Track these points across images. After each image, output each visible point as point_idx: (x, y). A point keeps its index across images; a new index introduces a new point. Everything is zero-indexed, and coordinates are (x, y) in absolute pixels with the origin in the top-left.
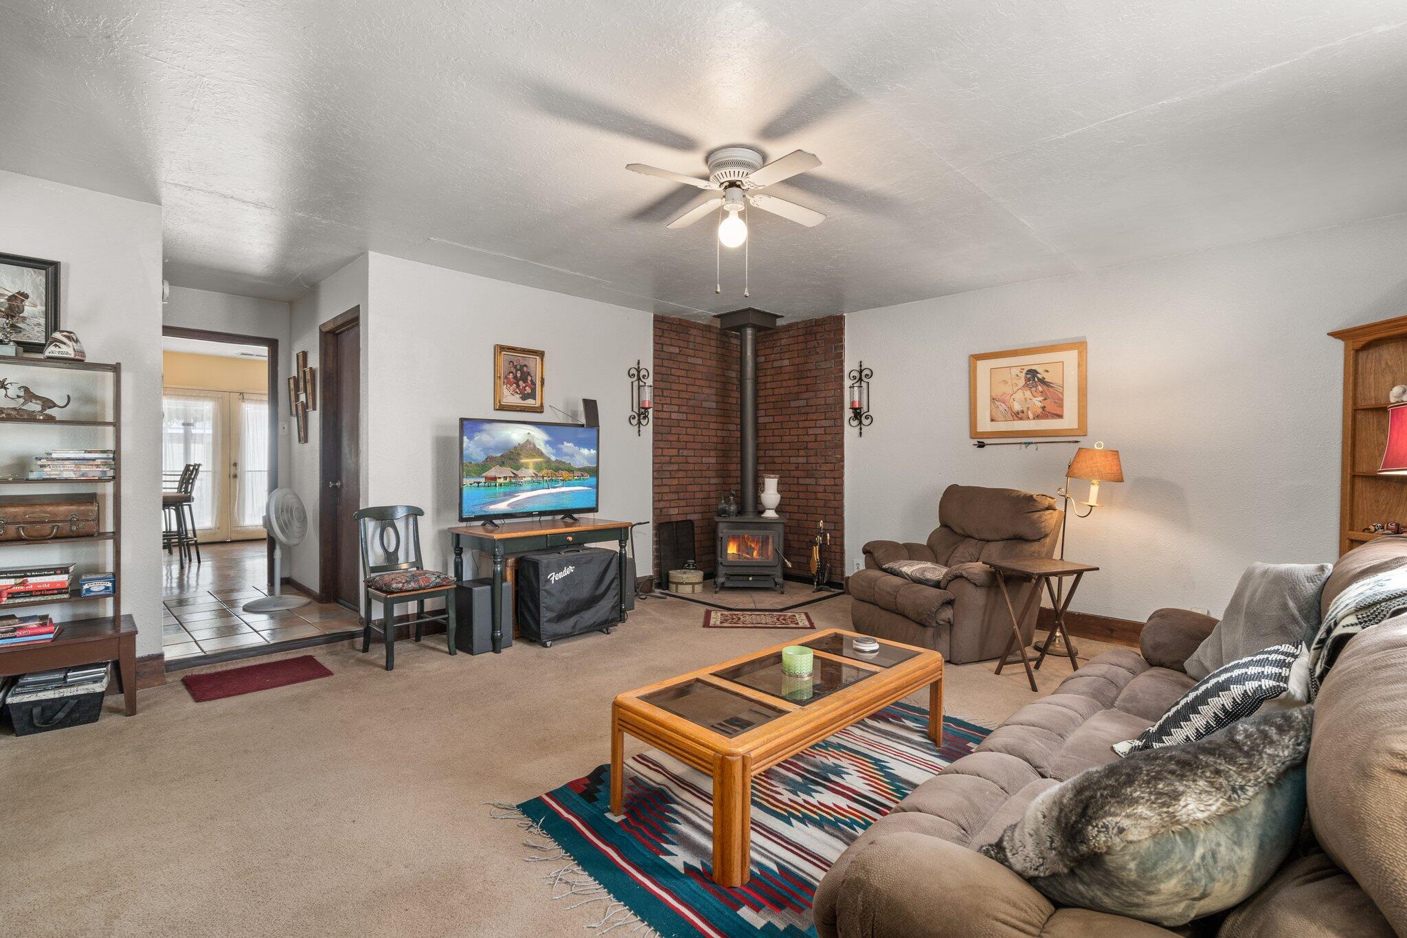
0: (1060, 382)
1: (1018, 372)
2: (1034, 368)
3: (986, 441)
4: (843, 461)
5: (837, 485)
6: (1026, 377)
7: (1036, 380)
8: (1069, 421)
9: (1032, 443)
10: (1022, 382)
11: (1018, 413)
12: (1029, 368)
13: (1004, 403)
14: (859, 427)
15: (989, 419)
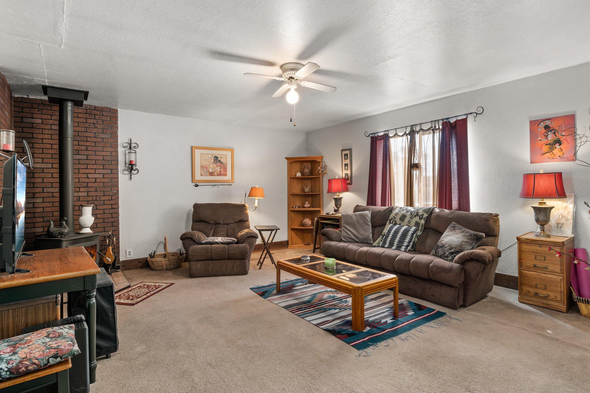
0: (226, 162)
1: (211, 156)
2: (217, 156)
3: (198, 184)
4: (118, 194)
5: (114, 209)
6: (214, 159)
7: (218, 160)
8: (228, 177)
9: (217, 185)
10: (212, 161)
11: (211, 173)
12: (215, 155)
13: (206, 168)
14: (130, 175)
15: (200, 175)
